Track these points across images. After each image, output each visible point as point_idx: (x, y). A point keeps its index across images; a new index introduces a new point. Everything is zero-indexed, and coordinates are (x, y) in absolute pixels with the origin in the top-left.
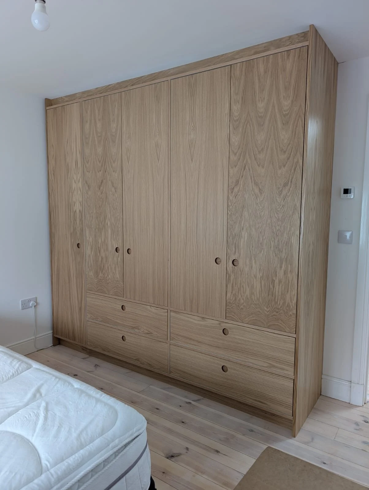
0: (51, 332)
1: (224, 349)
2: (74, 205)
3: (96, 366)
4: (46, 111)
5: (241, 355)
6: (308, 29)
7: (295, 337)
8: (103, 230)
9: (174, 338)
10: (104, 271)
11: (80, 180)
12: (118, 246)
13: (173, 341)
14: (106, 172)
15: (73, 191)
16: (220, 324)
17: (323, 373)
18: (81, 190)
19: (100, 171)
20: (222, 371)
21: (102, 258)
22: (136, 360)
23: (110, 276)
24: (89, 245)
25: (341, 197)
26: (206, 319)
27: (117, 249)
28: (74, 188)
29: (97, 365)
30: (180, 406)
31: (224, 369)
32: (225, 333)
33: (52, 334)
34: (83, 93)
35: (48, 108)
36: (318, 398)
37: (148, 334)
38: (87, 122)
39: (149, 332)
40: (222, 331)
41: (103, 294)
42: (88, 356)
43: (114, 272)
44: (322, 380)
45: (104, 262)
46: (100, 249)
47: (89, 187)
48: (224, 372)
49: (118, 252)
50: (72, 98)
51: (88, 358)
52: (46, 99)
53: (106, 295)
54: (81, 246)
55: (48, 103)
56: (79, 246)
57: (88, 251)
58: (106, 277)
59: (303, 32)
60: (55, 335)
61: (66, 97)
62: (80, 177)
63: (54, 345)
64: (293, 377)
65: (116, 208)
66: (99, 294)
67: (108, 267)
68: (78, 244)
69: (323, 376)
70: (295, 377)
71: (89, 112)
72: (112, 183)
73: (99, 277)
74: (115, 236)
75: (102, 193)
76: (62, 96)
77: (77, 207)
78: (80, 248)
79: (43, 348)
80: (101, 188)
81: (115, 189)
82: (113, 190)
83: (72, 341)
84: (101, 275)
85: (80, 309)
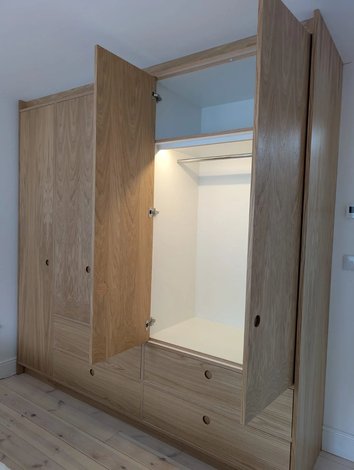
0: (16, 358)
1: (207, 396)
2: (44, 217)
3: (61, 403)
4: (20, 113)
5: (227, 405)
6: (312, 17)
7: (294, 389)
8: (74, 247)
9: (148, 377)
10: (73, 293)
11: (51, 190)
12: (89, 265)
13: (147, 380)
14: (78, 180)
15: (44, 202)
16: (201, 365)
17: (324, 424)
18: (52, 201)
19: (73, 179)
20: (204, 422)
21: (71, 278)
22: (104, 399)
23: (79, 299)
24: (58, 263)
25: (347, 217)
26: (185, 357)
27: (88, 268)
28: (45, 199)
29: (62, 401)
30: (152, 464)
31: (205, 420)
32: (207, 376)
33: (16, 360)
34: (60, 94)
35: (21, 111)
36: (318, 455)
37: (119, 369)
38: (61, 125)
39: (119, 367)
40: (204, 373)
41: (70, 319)
42: (54, 389)
43: (84, 294)
44: (323, 431)
45: (73, 283)
46: (70, 267)
47: (61, 197)
48: (206, 425)
49: (89, 272)
50: (47, 99)
51: (52, 391)
52: (20, 101)
53: (74, 321)
54: (49, 263)
55: (23, 105)
56: (48, 263)
57: (57, 269)
58: (75, 300)
59: (306, 21)
60: (19, 362)
61: (41, 99)
62: (52, 186)
63: (18, 374)
64: (290, 440)
65: (88, 222)
66: (67, 319)
67: (77, 288)
68: (47, 261)
69: (324, 428)
70: (292, 440)
71: (63, 114)
72: (85, 194)
73: (67, 299)
74: (85, 253)
75: (74, 204)
76: (37, 98)
77: (48, 220)
78: (49, 266)
79: (3, 378)
80: (73, 199)
81: (88, 200)
82: (86, 201)
83: (36, 371)
84: (69, 297)
85: (47, 334)
